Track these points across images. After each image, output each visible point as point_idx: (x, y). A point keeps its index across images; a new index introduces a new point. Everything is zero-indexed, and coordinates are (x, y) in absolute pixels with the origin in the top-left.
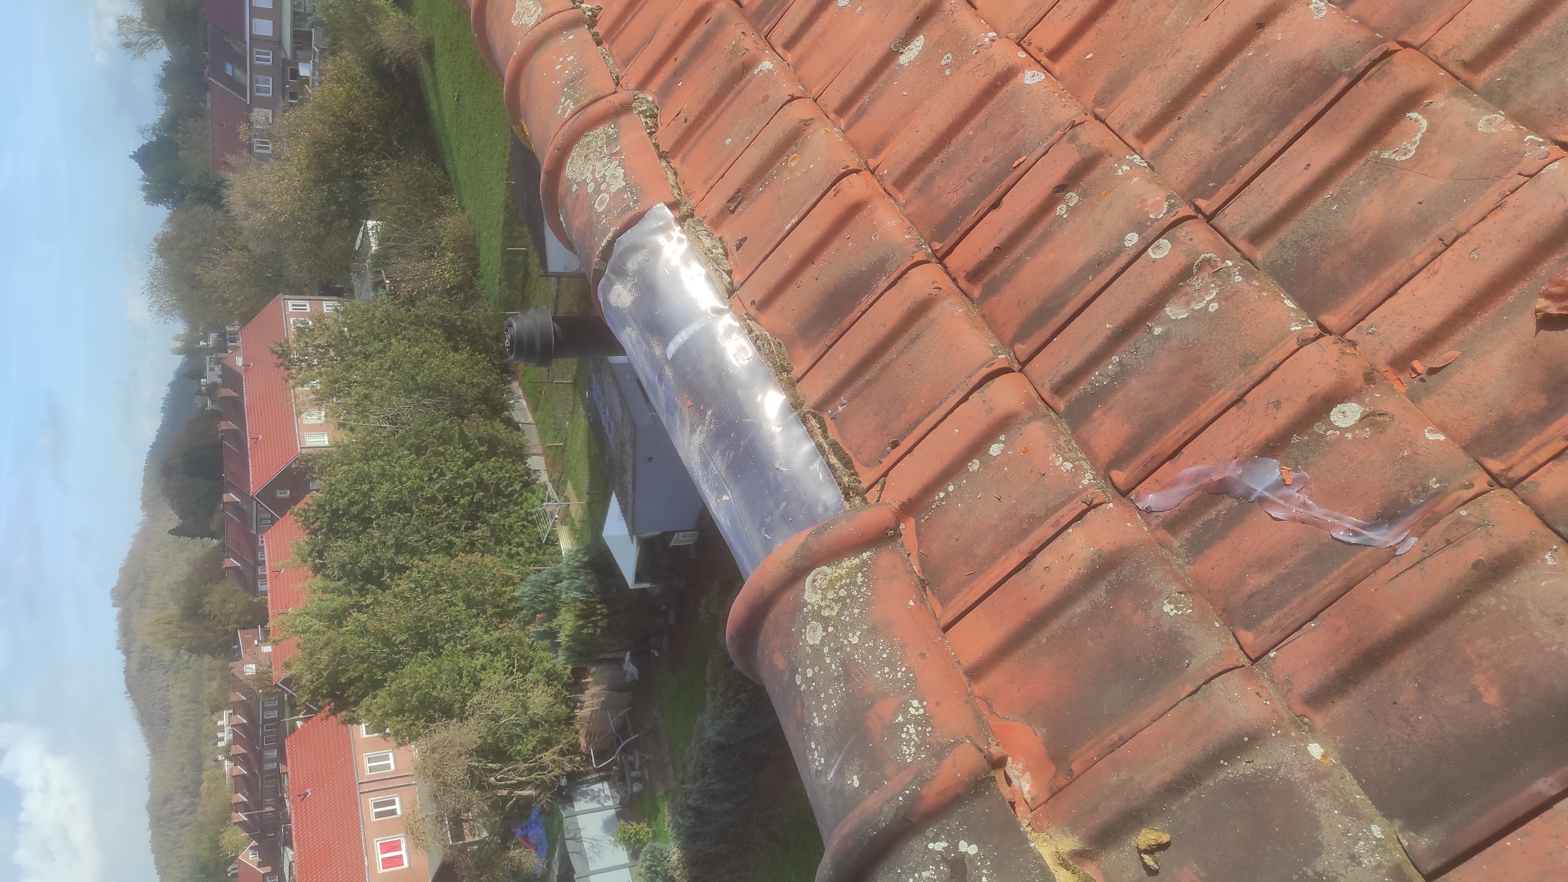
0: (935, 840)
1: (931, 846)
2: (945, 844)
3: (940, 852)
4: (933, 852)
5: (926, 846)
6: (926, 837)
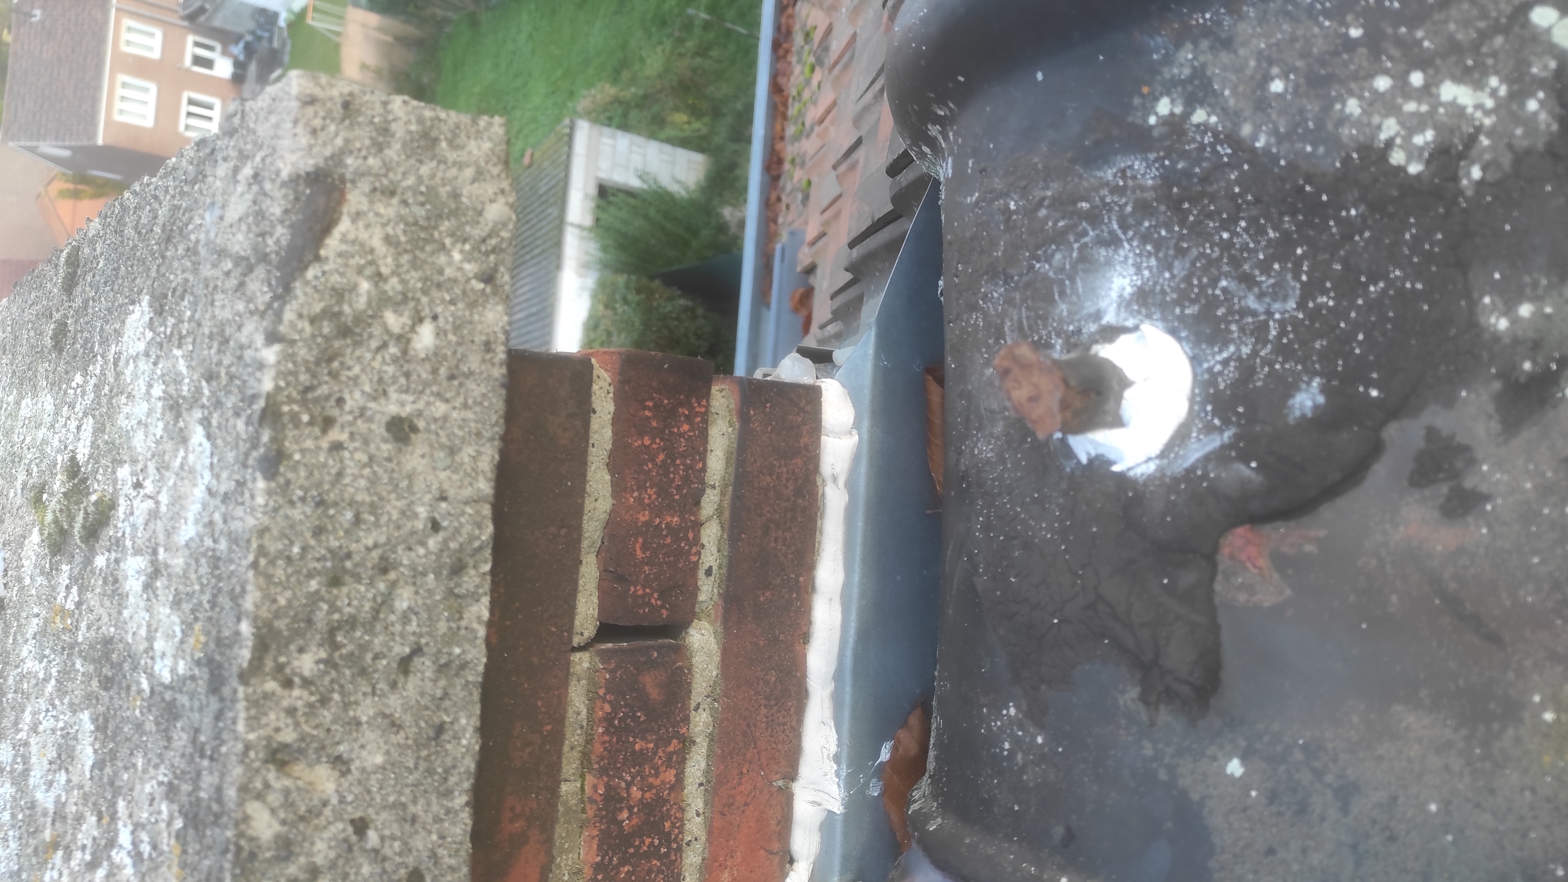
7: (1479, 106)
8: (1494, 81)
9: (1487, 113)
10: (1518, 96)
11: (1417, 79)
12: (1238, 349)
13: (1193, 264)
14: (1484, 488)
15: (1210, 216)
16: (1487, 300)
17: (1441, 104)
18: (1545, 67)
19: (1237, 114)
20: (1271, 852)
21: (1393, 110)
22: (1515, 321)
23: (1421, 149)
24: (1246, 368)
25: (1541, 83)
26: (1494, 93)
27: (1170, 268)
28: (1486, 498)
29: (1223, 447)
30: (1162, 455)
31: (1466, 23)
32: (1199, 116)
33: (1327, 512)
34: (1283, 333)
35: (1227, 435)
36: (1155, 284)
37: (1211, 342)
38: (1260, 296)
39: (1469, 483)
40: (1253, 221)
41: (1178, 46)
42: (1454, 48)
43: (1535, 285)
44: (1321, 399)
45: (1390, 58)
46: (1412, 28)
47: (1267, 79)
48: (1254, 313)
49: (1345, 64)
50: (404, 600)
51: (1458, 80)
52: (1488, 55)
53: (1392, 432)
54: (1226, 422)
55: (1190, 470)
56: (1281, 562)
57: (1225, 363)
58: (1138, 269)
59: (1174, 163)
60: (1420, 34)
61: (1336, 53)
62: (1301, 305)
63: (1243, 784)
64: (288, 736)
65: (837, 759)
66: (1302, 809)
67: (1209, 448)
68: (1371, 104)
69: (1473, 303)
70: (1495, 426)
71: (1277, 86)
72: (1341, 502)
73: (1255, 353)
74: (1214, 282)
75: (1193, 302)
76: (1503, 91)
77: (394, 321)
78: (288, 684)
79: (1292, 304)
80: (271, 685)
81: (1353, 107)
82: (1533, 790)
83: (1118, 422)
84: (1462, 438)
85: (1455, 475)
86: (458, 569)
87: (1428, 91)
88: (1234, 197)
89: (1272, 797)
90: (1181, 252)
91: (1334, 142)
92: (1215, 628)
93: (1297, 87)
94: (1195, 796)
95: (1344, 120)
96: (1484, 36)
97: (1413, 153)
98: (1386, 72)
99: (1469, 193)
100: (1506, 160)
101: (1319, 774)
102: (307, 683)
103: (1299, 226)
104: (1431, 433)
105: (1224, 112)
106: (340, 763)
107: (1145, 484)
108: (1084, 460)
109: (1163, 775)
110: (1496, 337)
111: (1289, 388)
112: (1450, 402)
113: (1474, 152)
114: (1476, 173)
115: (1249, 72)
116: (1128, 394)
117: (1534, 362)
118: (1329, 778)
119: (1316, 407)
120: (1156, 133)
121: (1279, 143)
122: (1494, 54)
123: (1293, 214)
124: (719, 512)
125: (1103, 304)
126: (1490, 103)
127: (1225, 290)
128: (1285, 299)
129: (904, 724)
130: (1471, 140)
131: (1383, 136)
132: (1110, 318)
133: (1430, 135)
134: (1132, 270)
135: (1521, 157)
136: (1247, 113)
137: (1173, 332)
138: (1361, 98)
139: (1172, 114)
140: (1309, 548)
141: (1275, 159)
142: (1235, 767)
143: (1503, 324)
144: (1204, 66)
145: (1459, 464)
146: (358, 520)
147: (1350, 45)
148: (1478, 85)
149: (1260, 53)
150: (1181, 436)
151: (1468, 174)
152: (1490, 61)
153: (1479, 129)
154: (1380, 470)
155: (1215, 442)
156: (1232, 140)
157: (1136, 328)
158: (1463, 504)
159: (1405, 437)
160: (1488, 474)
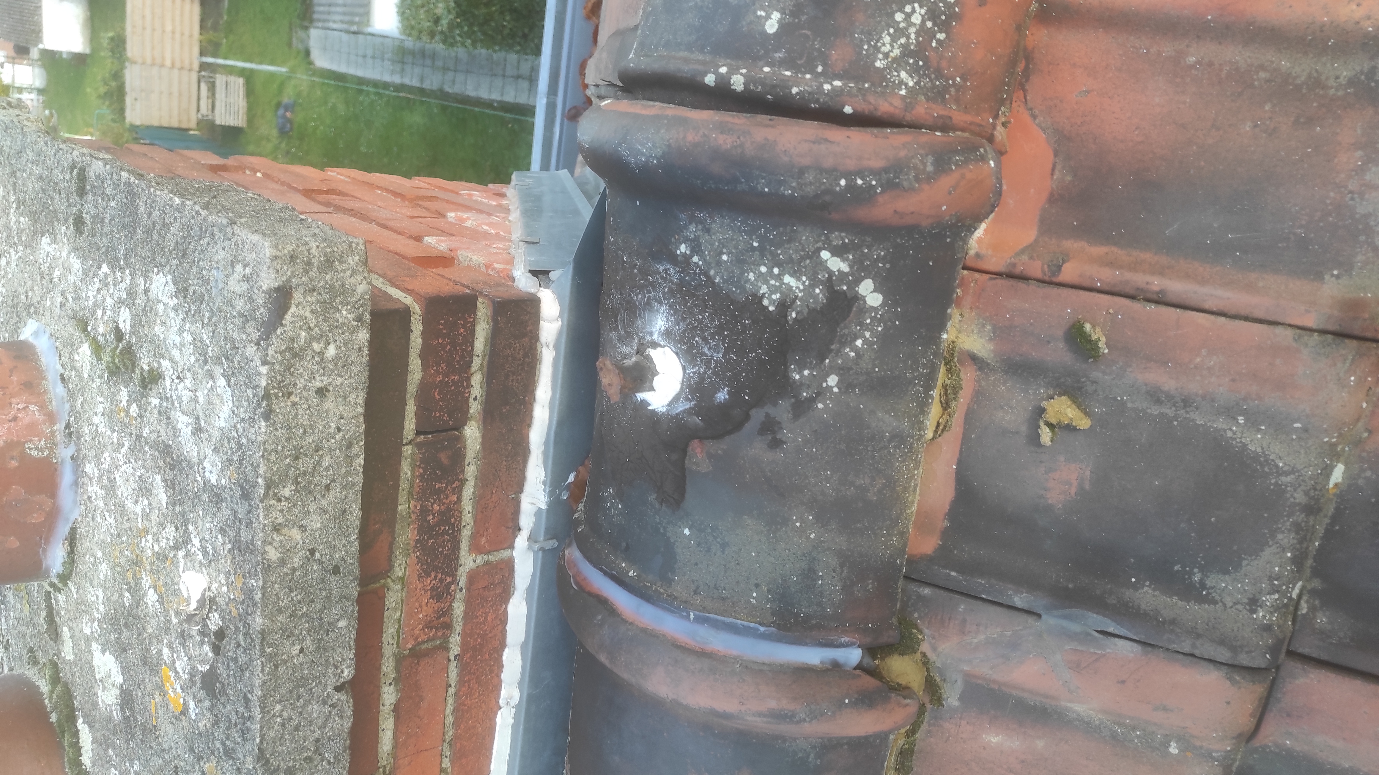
0: (837, 252)
1: (825, 255)
2: (845, 267)
3: (831, 273)
4: (822, 264)
5: (819, 250)
6: (827, 237)
7: (797, 288)
8: (804, 278)
9: (800, 291)
10: (812, 286)
11: (776, 271)
12: (699, 369)
13: (687, 326)
14: (784, 439)
15: (696, 306)
16: (792, 367)
17: (784, 284)
18: (824, 276)
19: (710, 264)
20: (696, 564)
21: (766, 282)
22: (802, 376)
23: (775, 301)
24: (702, 378)
25: (822, 282)
26: (804, 283)
27: (679, 325)
28: (785, 443)
29: (690, 408)
30: (668, 405)
31: (796, 251)
32: (695, 259)
33: (728, 439)
34: (716, 367)
35: (693, 403)
36: (673, 329)
37: (690, 364)
38: (710, 349)
39: (778, 437)
40: (710, 314)
41: (690, 223)
42: (791, 261)
43: (811, 363)
44: (727, 397)
45: (767, 259)
46: (777, 249)
47: (722, 253)
48: (707, 355)
49: (751, 257)
50: (326, 462)
51: (791, 275)
52: (803, 267)
53: (752, 413)
54: (693, 398)
55: (678, 415)
56: (709, 455)
57: (694, 373)
58: (667, 319)
59: (685, 277)
60: (779, 252)
61: (747, 251)
62: (724, 356)
63: (689, 538)
64: (281, 520)
65: (544, 483)
66: (708, 550)
67: (686, 407)
68: (758, 277)
69: (787, 368)
70: (790, 416)
71: (725, 257)
72: (733, 436)
73: (705, 372)
74: (694, 337)
75: (685, 344)
76: (807, 283)
77: (316, 346)
78: (279, 500)
79: (720, 355)
80: (273, 502)
81: (751, 276)
82: (789, 550)
83: (652, 389)
84: (778, 419)
85: (774, 432)
86: (350, 445)
87: (779, 277)
88: (705, 301)
89: (699, 545)
90: (684, 319)
91: (743, 289)
92: (684, 478)
93: (732, 261)
94: (672, 540)
95: (748, 281)
96: (803, 258)
97: (772, 302)
98: (765, 265)
99: (790, 323)
100: (806, 311)
101: (715, 538)
102: (287, 499)
103: (727, 321)
104: (767, 415)
105: (705, 261)
106: (303, 528)
107: (661, 416)
109: (662, 531)
110: (795, 381)
111: (717, 390)
112: (775, 404)
113: (794, 306)
114: (794, 315)
115: (715, 247)
116: (656, 379)
117: (807, 393)
118: (719, 540)
119: (725, 399)
120: (679, 258)
121: (723, 283)
122: (805, 267)
123: (726, 316)
124: (481, 366)
125: (654, 330)
126: (802, 287)
127: (697, 342)
128: (718, 353)
129: (582, 464)
130: (794, 301)
131: (761, 292)
132: (655, 337)
133: (778, 296)
134: (665, 319)
135: (812, 311)
136: (713, 265)
137: (677, 354)
138: (755, 273)
139: (685, 253)
140: (720, 452)
141: (722, 289)
142: (687, 532)
143: (797, 377)
144: (699, 236)
145: (776, 429)
146: (305, 432)
147: (753, 249)
148: (798, 279)
149: (720, 240)
150: (676, 399)
151: (791, 314)
152: (804, 270)
153: (796, 297)
154: (748, 426)
155: (688, 405)
156: (706, 275)
157: (663, 347)
158: (776, 444)
159: (758, 415)
160: (786, 434)
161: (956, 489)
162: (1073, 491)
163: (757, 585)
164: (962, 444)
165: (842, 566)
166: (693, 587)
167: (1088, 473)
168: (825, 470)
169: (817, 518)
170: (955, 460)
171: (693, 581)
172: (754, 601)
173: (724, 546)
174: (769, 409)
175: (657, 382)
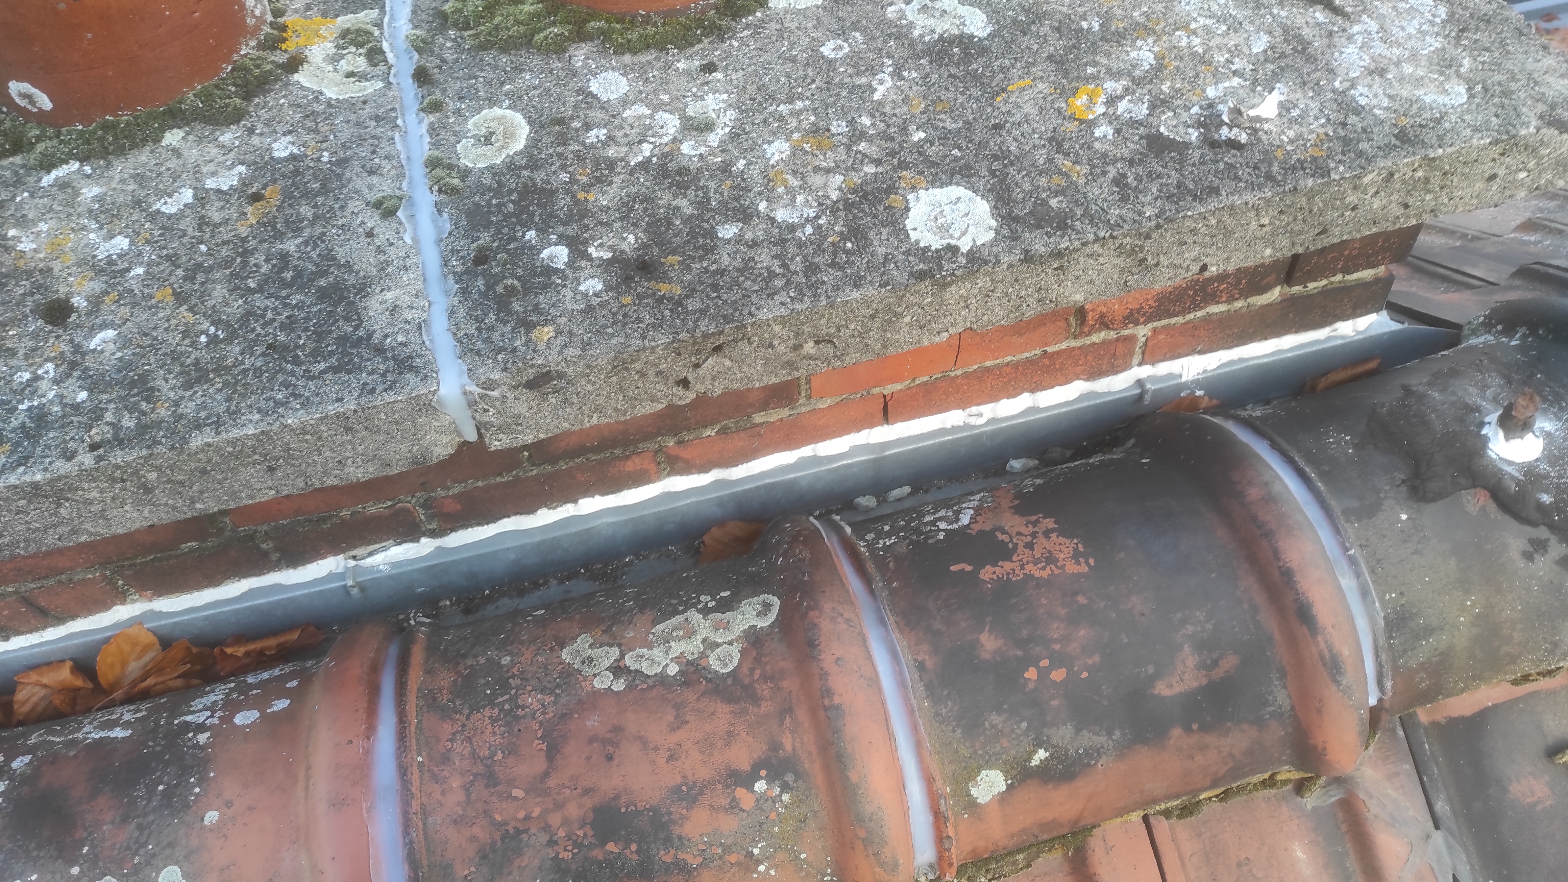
12: (1550, 471)
14: (1536, 561)
20: (1384, 536)
24: (1546, 476)
28: (1533, 563)
29: (1516, 477)
30: (1500, 458)
33: (1507, 518)
35: (1521, 478)
37: (1549, 462)
39: (1535, 556)
44: (1547, 503)
50: (1428, 197)
53: (1543, 528)
54: (1524, 475)
55: (1502, 469)
56: (1483, 508)
57: (1544, 469)
58: (1557, 430)
63: (1400, 521)
66: (1404, 541)
67: (1513, 473)
70: (1557, 558)
72: (1512, 521)
73: (1553, 477)
75: (1558, 452)
77: (1532, 164)
82: (1444, 606)
83: (1507, 439)
84: (1549, 549)
85: (1536, 551)
89: (1402, 531)
92: (1448, 495)
94: (1383, 507)
101: (1419, 542)
102: (1412, 176)
104: (1547, 540)
107: (1487, 457)
108: (1484, 432)
109: (1382, 495)
111: (1547, 491)
112: (1560, 542)
116: (1520, 440)
118: (1420, 546)
119: (1544, 502)
124: (1332, 283)
125: (1538, 424)
129: (1211, 398)
132: (1536, 428)
134: (1555, 429)
137: (1544, 449)
140: (1492, 516)
142: (1404, 517)
145: (1541, 551)
150: (1510, 463)
154: (1529, 529)
155: (1517, 475)
157: (1538, 437)
158: (1528, 557)
159: (1543, 532)
160: (1541, 561)
161: (1474, 714)
162: (1529, 800)
163: (1402, 594)
164: (1511, 700)
165: (1442, 654)
166: (1363, 542)
167: (1548, 803)
168: (1521, 604)
169: (1478, 616)
170: (1495, 702)
171: (1367, 540)
172: (1387, 597)
173: (1417, 552)
174: (1553, 540)
175: (1515, 442)
